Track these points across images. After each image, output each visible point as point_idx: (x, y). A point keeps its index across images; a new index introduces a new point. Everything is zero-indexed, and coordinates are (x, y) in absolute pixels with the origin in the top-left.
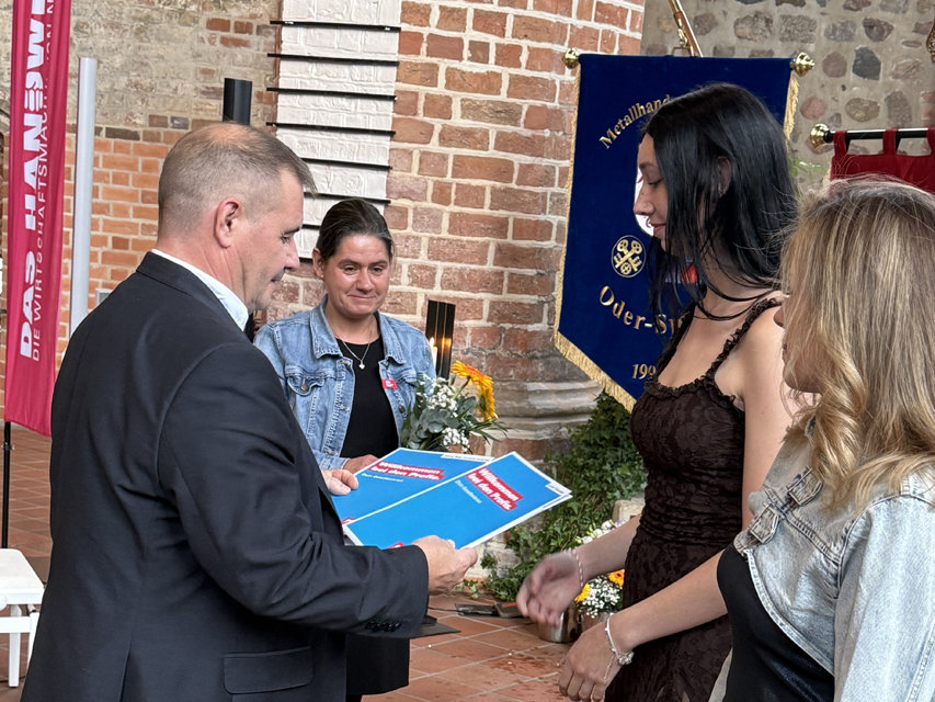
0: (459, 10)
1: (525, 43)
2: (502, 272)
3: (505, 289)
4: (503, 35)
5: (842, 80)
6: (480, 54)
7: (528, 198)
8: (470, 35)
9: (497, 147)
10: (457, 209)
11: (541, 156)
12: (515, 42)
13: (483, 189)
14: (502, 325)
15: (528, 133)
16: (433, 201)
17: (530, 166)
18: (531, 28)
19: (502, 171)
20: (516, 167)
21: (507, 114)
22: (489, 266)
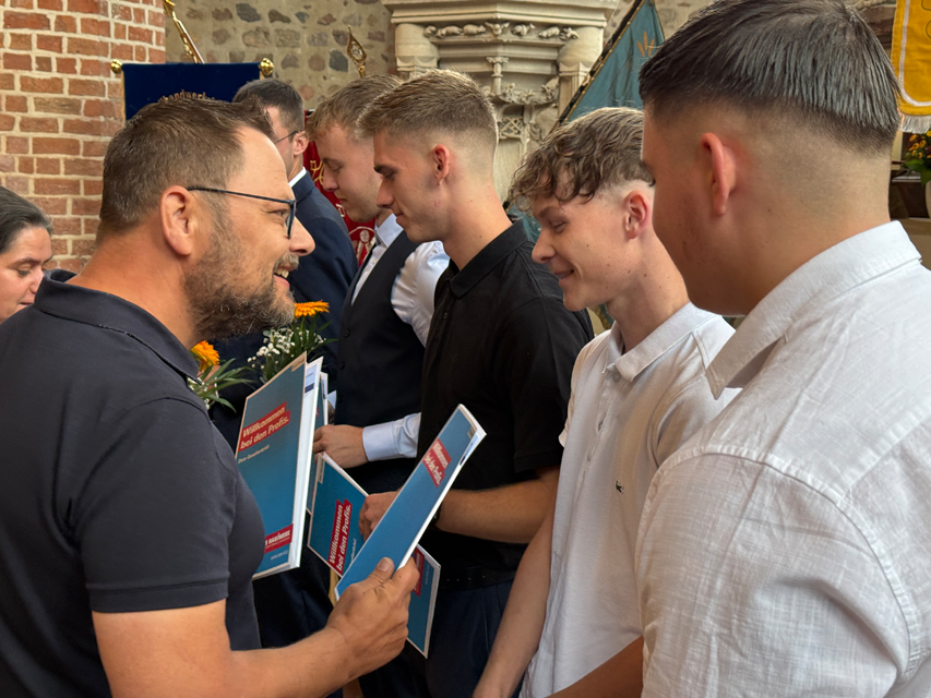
0: (25, 36)
1: (78, 57)
2: (79, 220)
3: (83, 231)
4: (60, 51)
5: (323, 73)
6: (44, 65)
7: (93, 165)
8: (36, 52)
9: (66, 130)
10: (39, 176)
11: (99, 135)
12: (70, 56)
13: (57, 161)
14: (83, 257)
15: (88, 119)
16: (20, 171)
17: (92, 143)
18: (81, 46)
19: (72, 147)
20: (82, 144)
21: (72, 107)
22: (69, 215)
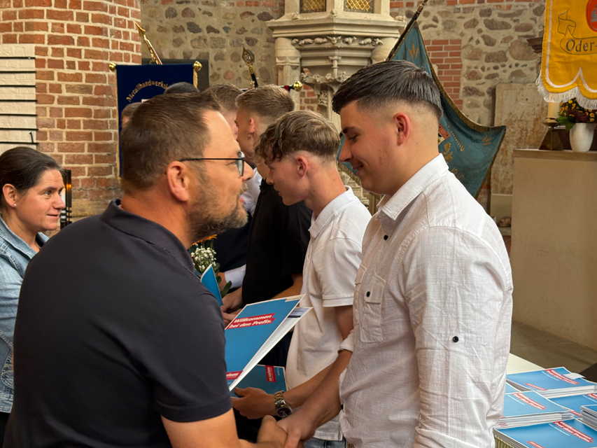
0: (60, 49)
1: (91, 61)
2: (92, 155)
3: (94, 162)
4: (80, 57)
5: (240, 63)
6: (71, 66)
7: (100, 123)
8: (66, 58)
9: (84, 103)
10: (69, 130)
11: (103, 106)
12: (86, 60)
13: (79, 121)
14: (95, 177)
15: (96, 97)
16: (58, 127)
17: (99, 110)
18: (92, 54)
19: (87, 113)
20: (93, 111)
21: (87, 89)
22: (86, 153)
